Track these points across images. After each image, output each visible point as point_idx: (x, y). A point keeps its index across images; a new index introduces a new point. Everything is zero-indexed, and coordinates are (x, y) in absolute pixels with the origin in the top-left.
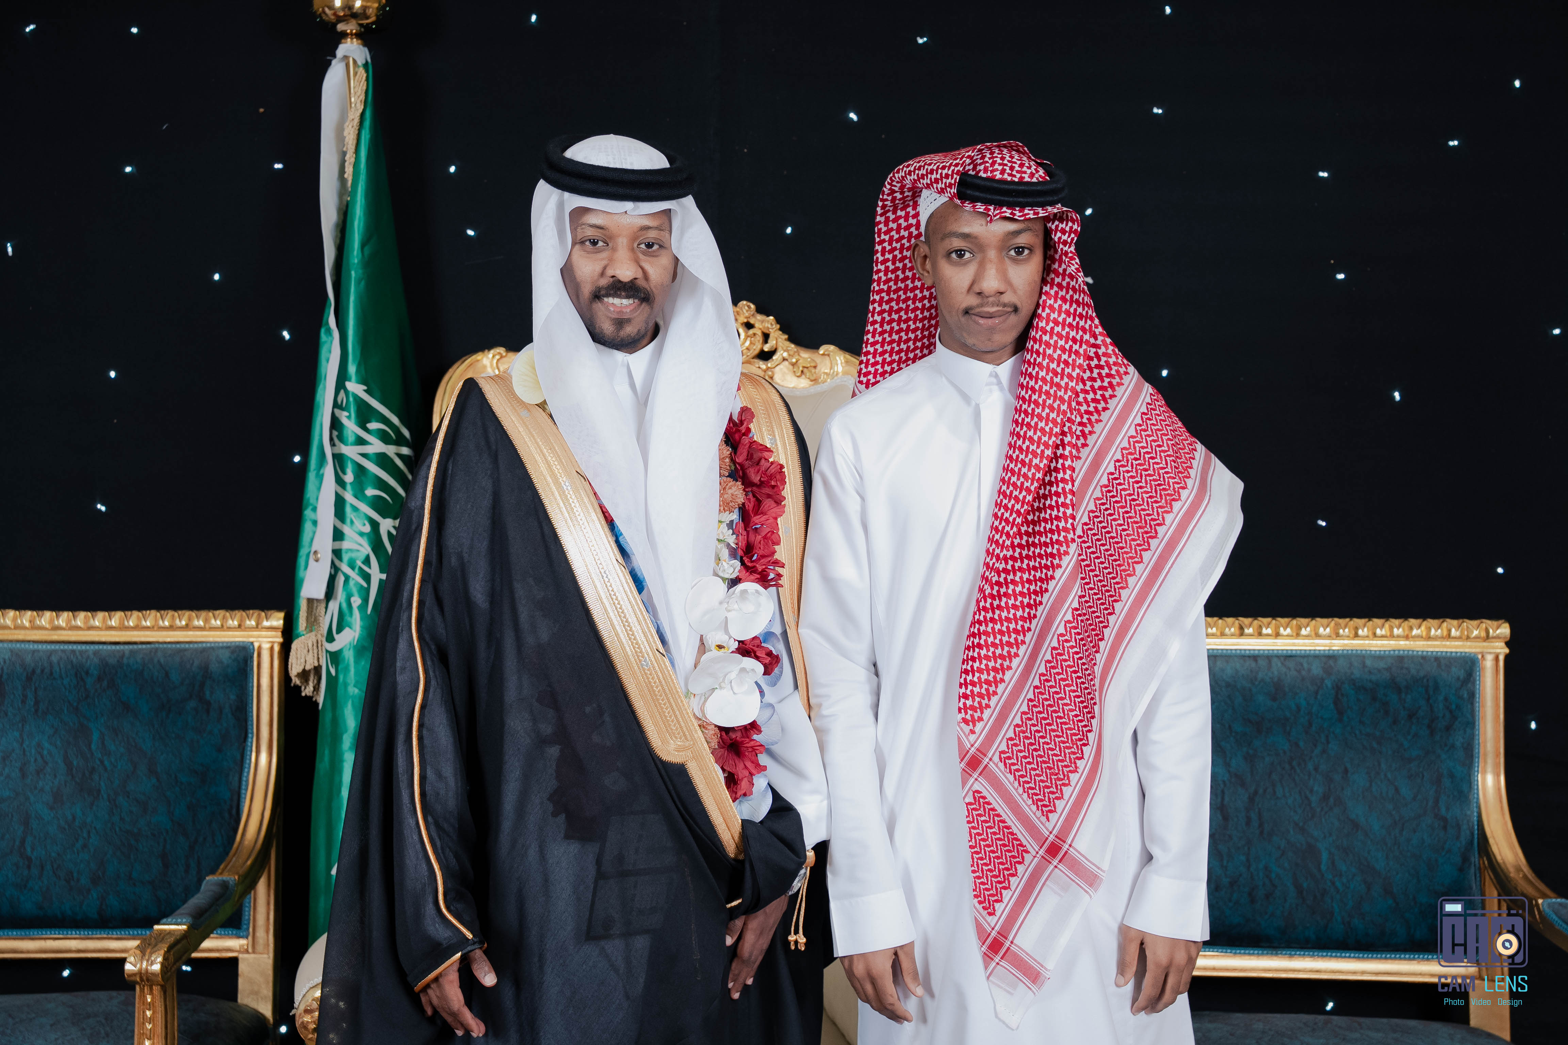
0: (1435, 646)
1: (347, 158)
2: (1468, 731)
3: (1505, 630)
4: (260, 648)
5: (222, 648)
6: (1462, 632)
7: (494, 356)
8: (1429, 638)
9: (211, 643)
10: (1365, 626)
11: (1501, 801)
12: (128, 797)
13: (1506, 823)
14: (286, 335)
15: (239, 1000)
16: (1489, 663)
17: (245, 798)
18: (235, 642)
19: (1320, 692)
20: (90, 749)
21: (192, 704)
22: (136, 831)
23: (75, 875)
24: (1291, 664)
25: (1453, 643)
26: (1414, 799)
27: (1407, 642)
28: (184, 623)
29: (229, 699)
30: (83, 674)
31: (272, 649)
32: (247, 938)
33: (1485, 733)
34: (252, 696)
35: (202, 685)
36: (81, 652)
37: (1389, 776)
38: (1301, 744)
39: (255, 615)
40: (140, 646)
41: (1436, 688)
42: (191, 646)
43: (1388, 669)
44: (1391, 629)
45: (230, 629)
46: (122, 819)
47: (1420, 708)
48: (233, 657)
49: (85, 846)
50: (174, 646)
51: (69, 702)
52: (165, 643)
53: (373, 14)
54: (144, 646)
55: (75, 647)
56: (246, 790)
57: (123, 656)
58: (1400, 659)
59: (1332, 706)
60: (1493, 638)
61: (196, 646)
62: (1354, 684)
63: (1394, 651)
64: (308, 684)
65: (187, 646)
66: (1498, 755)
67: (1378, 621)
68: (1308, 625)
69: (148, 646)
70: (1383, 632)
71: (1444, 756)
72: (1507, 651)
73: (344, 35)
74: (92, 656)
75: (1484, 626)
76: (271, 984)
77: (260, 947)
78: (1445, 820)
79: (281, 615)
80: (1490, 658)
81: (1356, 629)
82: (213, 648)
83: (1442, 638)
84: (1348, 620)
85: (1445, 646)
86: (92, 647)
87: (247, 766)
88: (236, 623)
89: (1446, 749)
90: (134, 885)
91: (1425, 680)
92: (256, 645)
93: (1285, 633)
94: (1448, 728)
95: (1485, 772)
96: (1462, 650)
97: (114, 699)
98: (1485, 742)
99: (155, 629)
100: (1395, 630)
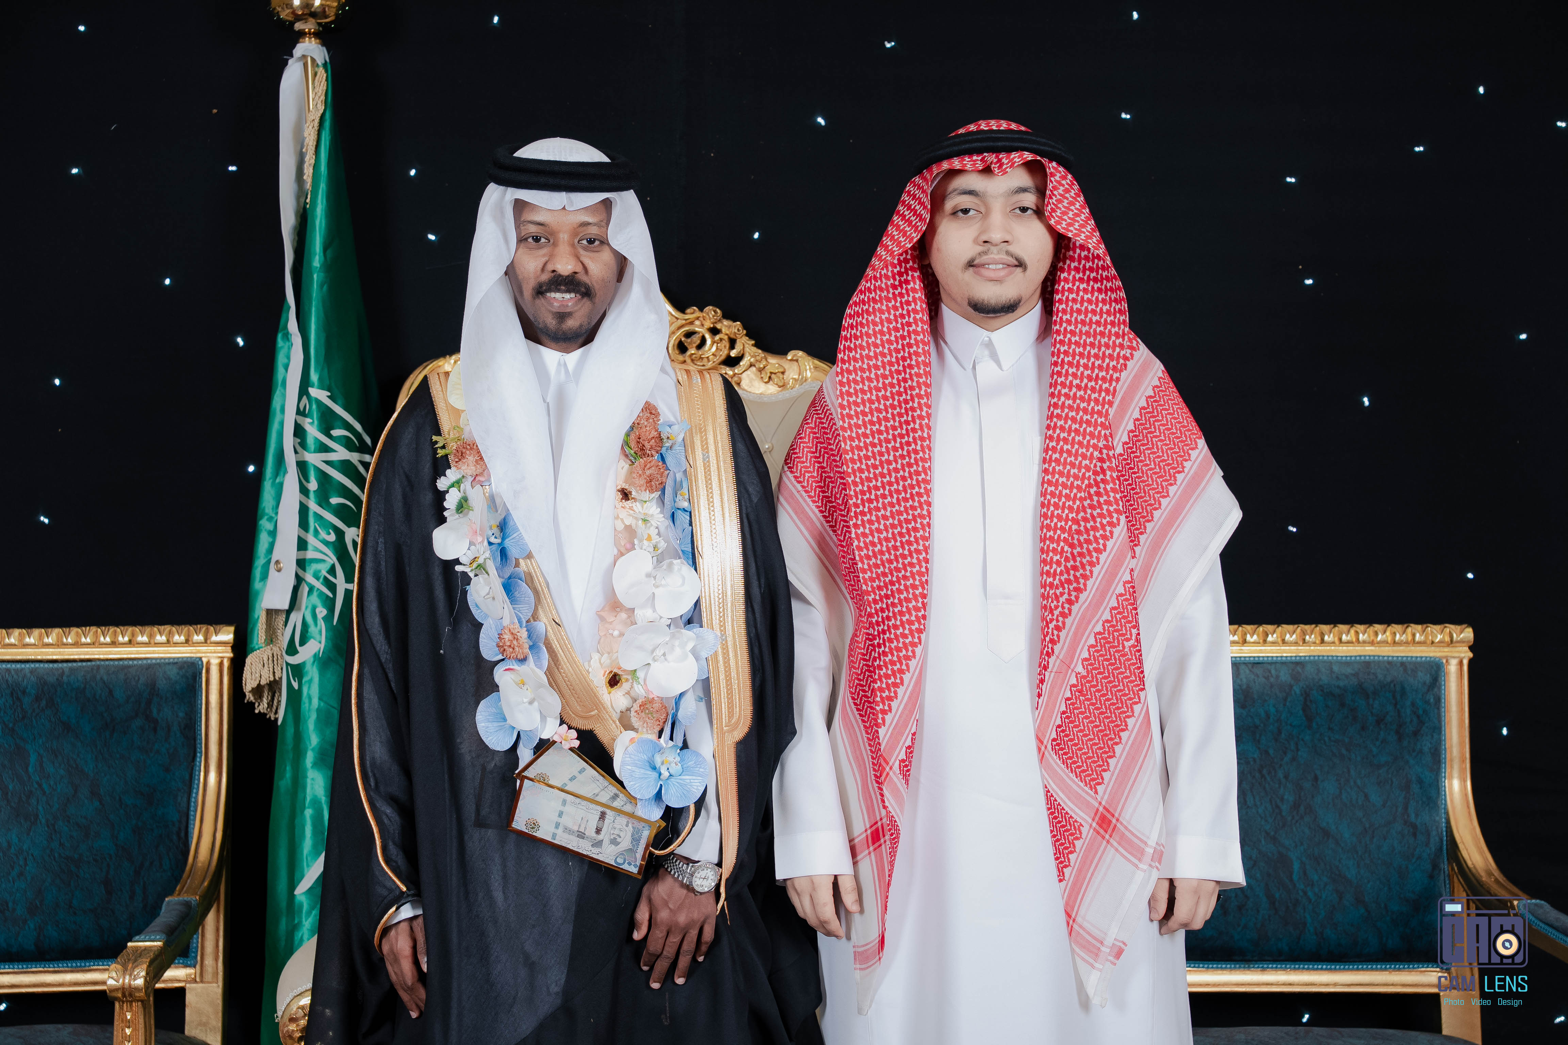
0: (1400, 651)
1: (307, 158)
2: (1435, 736)
3: (1468, 634)
4: (208, 663)
5: (169, 664)
6: (1426, 637)
7: (455, 362)
8: (1395, 643)
9: (156, 659)
10: (1330, 632)
11: (1468, 807)
12: (69, 821)
13: (1474, 828)
14: (240, 341)
15: (187, 1032)
16: (1452, 667)
17: (195, 820)
18: (183, 658)
19: (1289, 699)
20: (27, 771)
21: (138, 723)
22: (76, 856)
23: (10, 905)
24: (1259, 671)
25: (1418, 648)
26: (1384, 806)
27: (1373, 648)
28: (126, 639)
29: (177, 716)
30: (19, 693)
31: (221, 665)
32: (195, 967)
33: (1451, 739)
34: (201, 713)
35: (149, 702)
36: (16, 671)
37: (1359, 782)
38: (1271, 752)
39: (204, 629)
40: (80, 664)
41: (1403, 692)
42: (135, 662)
43: (1356, 675)
44: (1357, 633)
45: (176, 644)
46: (61, 844)
47: (1387, 713)
48: (181, 673)
49: (21, 874)
50: (116, 663)
51: (4, 723)
52: (107, 660)
53: (332, 14)
54: (84, 664)
55: (9, 666)
56: (196, 811)
57: (63, 673)
58: (1367, 665)
59: (1301, 712)
60: (1458, 642)
61: (140, 662)
62: (1322, 691)
63: (1360, 656)
64: (262, 700)
65: (131, 662)
66: (1463, 761)
67: (1343, 627)
68: (1274, 632)
69: (89, 663)
70: (1349, 638)
71: (1412, 762)
72: (1471, 655)
73: (302, 34)
74: (29, 675)
75: (1448, 630)
76: (220, 1015)
77: (208, 976)
78: (1414, 826)
79: (232, 629)
80: (1454, 663)
81: (1322, 635)
82: (159, 665)
83: (1407, 643)
84: (1313, 626)
85: (1410, 651)
86: (28, 665)
87: (196, 786)
88: (182, 638)
89: (1414, 754)
90: (75, 913)
91: (1392, 685)
92: (205, 660)
93: (1252, 640)
94: (1416, 733)
95: (1451, 778)
96: (1427, 655)
97: (53, 719)
98: (1451, 746)
99: (97, 644)
100: (1361, 635)
